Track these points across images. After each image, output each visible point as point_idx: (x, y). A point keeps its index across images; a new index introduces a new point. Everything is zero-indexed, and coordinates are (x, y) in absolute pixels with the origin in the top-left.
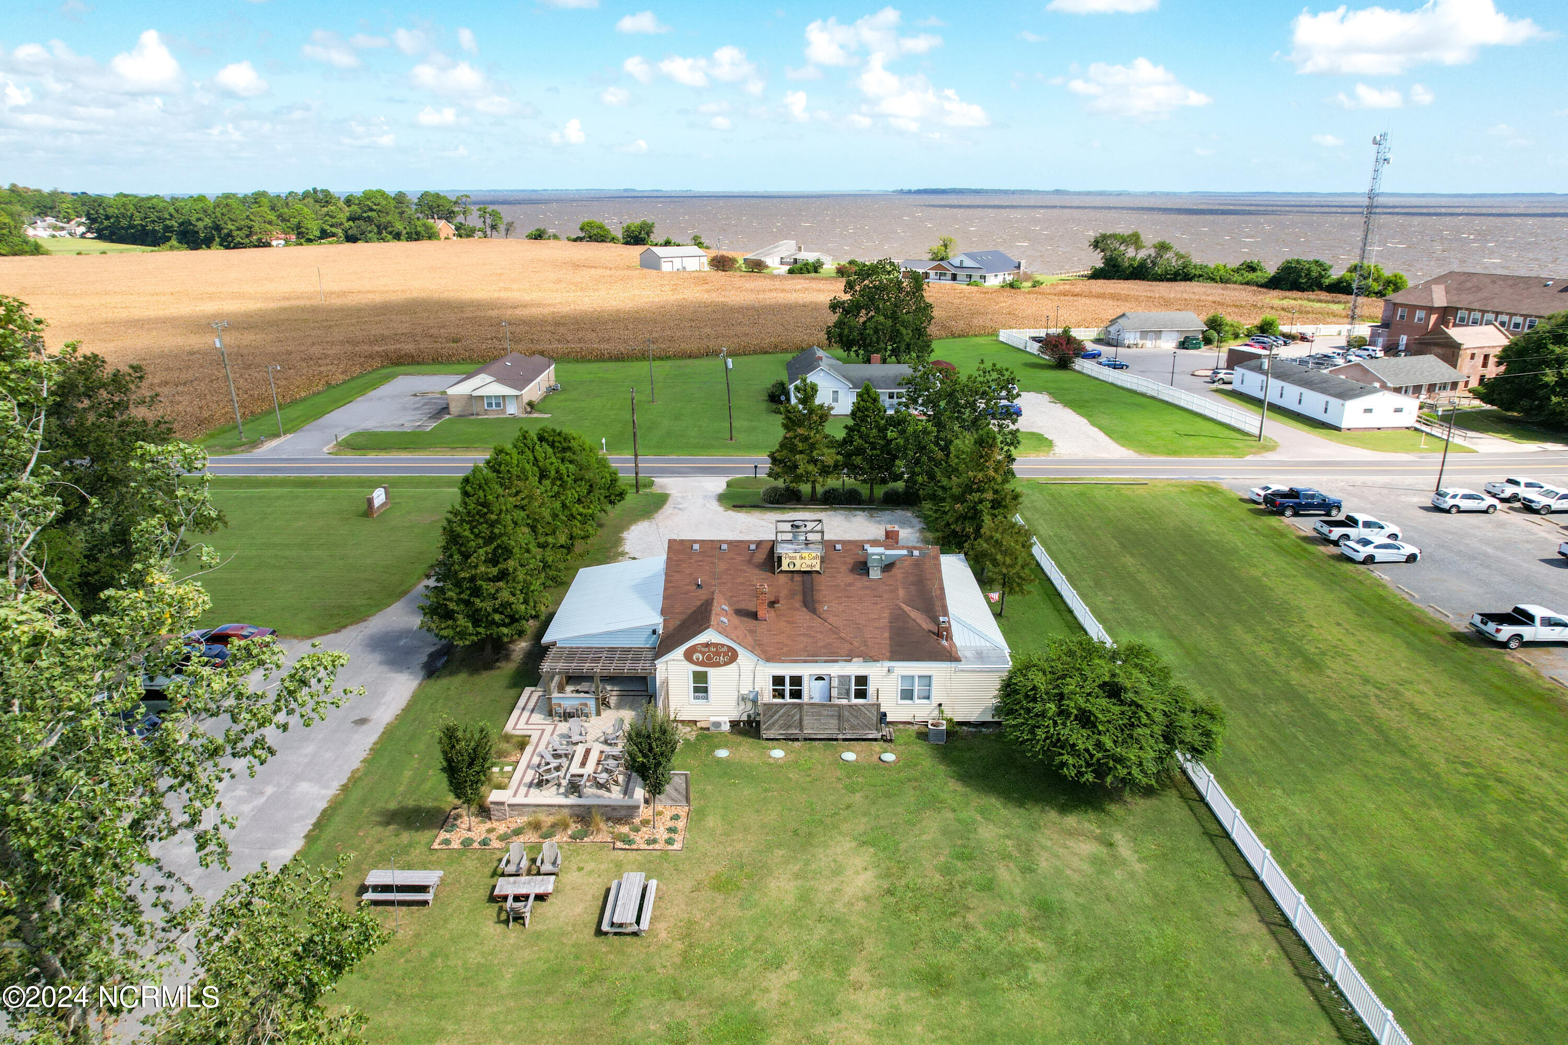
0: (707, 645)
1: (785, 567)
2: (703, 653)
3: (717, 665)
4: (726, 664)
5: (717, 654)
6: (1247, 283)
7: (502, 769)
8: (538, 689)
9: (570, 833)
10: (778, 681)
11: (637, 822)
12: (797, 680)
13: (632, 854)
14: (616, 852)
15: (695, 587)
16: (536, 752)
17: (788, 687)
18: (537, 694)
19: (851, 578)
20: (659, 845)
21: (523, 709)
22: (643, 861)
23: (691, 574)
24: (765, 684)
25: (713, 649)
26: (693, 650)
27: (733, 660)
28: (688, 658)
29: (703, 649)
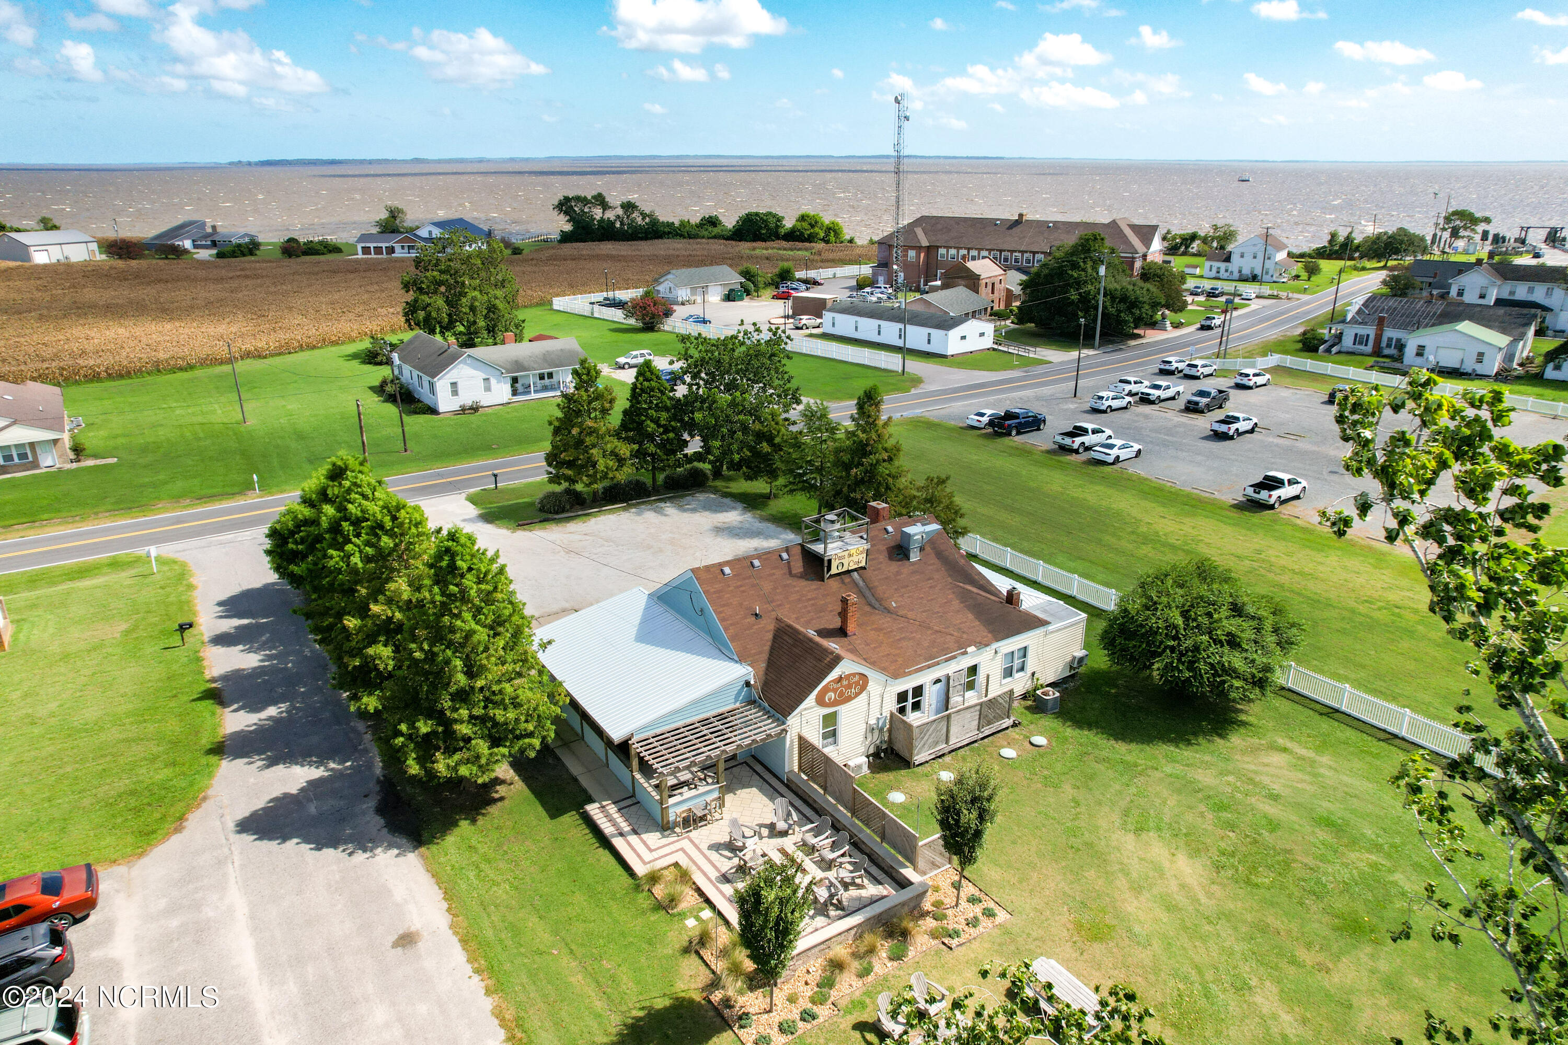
0: (840, 679)
1: (834, 570)
2: (835, 691)
3: (849, 699)
4: (857, 695)
5: (849, 686)
6: (715, 237)
7: (698, 918)
8: (604, 803)
9: (884, 955)
10: (902, 697)
11: (931, 908)
12: (918, 691)
13: (975, 945)
14: (958, 952)
15: (753, 618)
16: (713, 879)
17: (911, 700)
18: (612, 809)
19: (894, 566)
20: (985, 923)
21: (621, 834)
22: (996, 947)
23: (741, 604)
24: (891, 705)
25: (845, 683)
26: (826, 690)
27: (863, 688)
28: (820, 702)
29: (835, 686)
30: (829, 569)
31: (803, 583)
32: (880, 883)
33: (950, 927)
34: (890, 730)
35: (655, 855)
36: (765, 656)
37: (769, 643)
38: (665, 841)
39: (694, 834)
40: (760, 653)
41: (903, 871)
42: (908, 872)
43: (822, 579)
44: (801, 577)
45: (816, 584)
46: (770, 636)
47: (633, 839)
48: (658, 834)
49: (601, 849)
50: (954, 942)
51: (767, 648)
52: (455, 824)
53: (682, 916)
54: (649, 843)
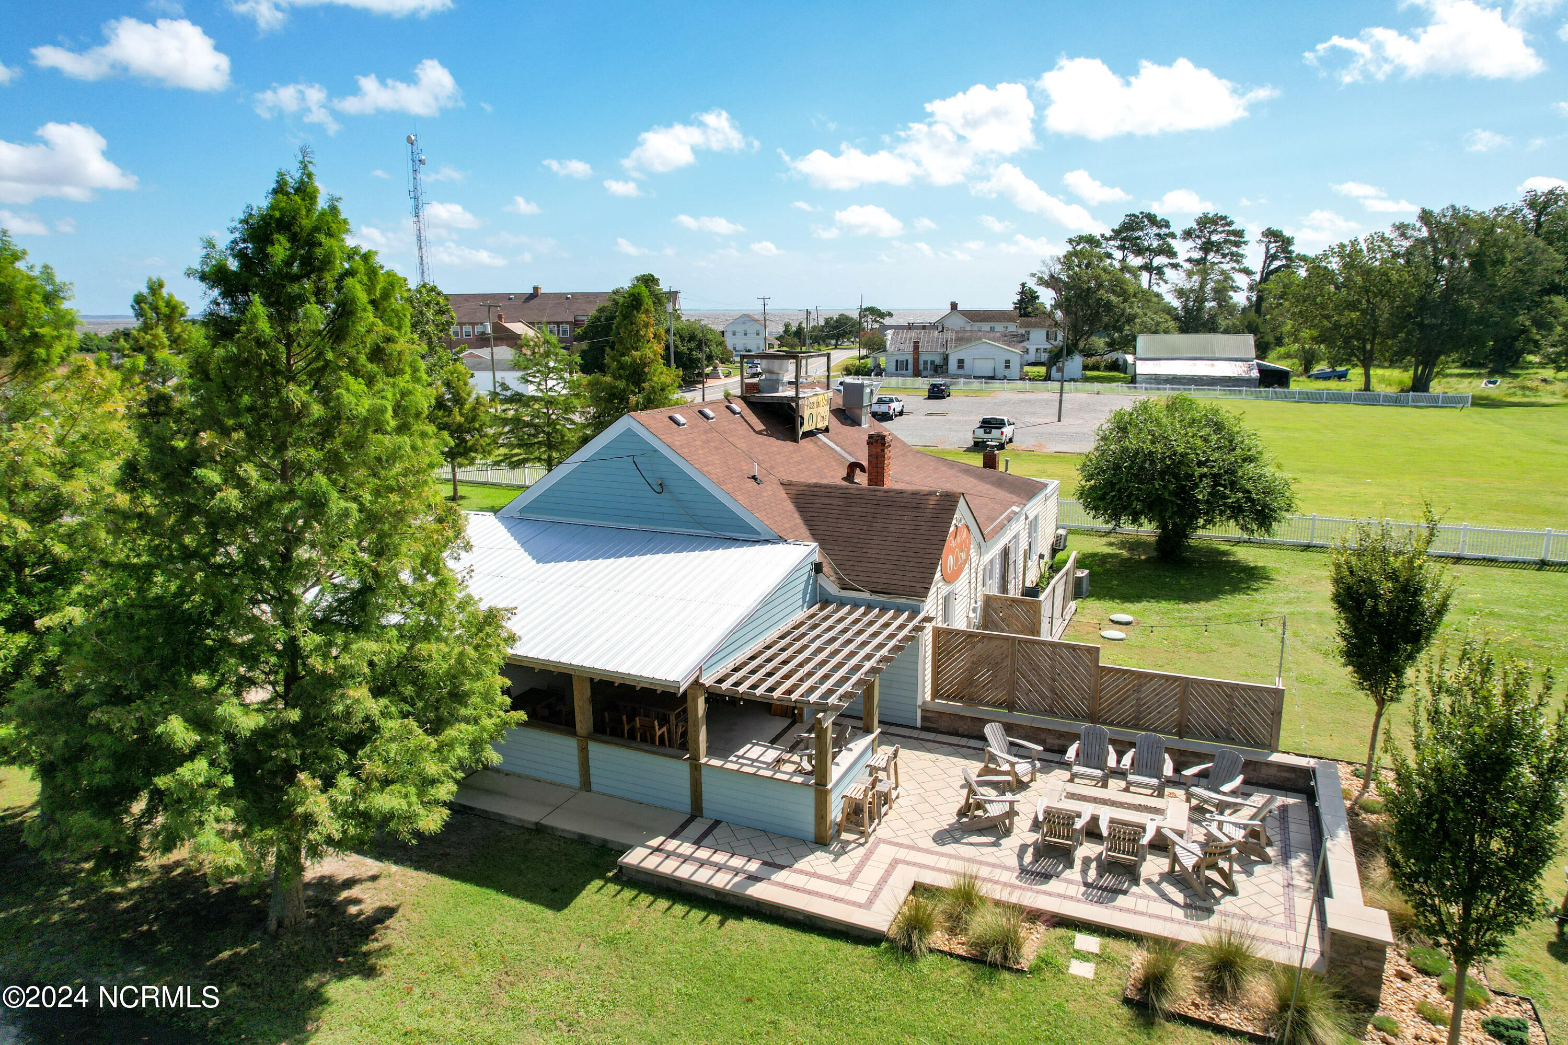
1: (806, 428)
2: (953, 553)
3: (959, 571)
4: (964, 564)
5: (961, 547)
7: (1084, 956)
8: (653, 843)
15: (754, 483)
18: (681, 847)
21: (754, 878)
24: (979, 587)
25: (959, 539)
26: (948, 553)
27: (967, 555)
28: (945, 571)
29: (954, 545)
30: (802, 422)
31: (776, 442)
35: (864, 886)
36: (803, 528)
37: (797, 515)
38: (849, 859)
40: (796, 527)
43: (795, 439)
44: (768, 433)
45: (789, 445)
46: (791, 506)
48: (821, 854)
49: (731, 924)
51: (798, 519)
52: (317, 999)
53: (1051, 964)
54: (823, 872)
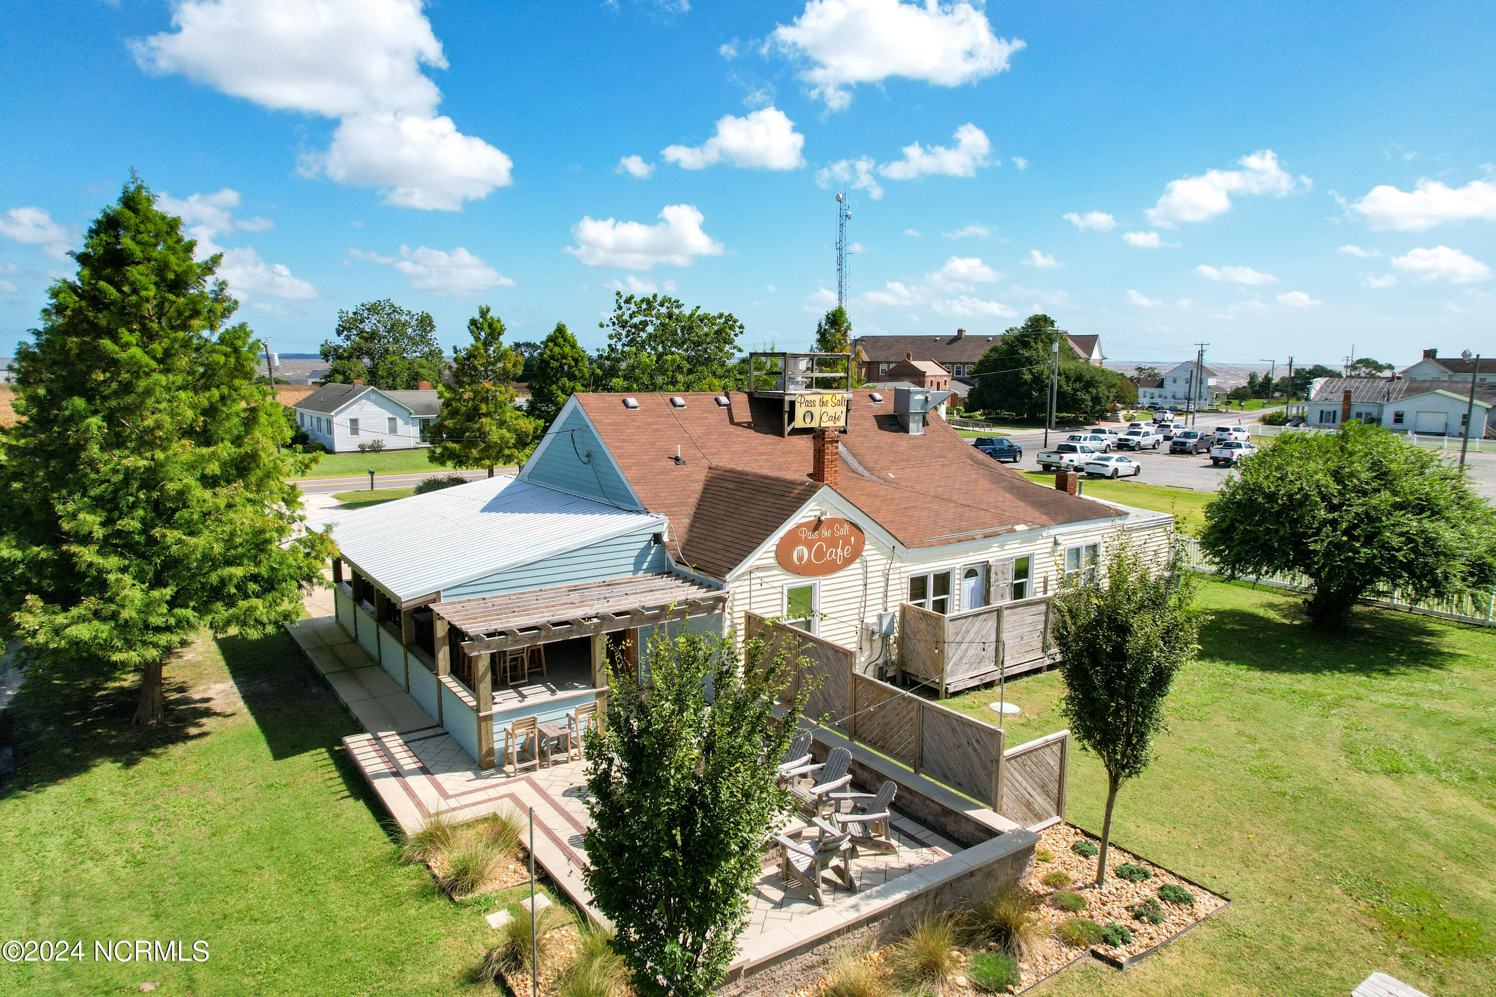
0: (818, 524)
1: (799, 423)
2: (809, 544)
3: (831, 568)
4: (847, 562)
5: (833, 542)
7: (517, 908)
8: (381, 734)
9: (962, 980)
10: (918, 587)
11: (1042, 889)
12: (943, 582)
13: (1172, 958)
14: (1136, 971)
15: (673, 463)
16: (565, 840)
17: (931, 598)
18: (393, 741)
19: (888, 437)
20: (1172, 915)
21: (397, 774)
22: (1222, 964)
23: (653, 444)
24: (900, 595)
25: (826, 533)
26: (791, 540)
27: (856, 553)
28: (784, 560)
29: (811, 536)
30: (792, 418)
31: (751, 433)
32: (923, 844)
33: (1101, 921)
34: (901, 641)
35: (453, 803)
36: (690, 510)
37: (698, 496)
38: (480, 783)
39: (540, 775)
40: (682, 504)
41: (972, 813)
42: (984, 815)
43: (781, 434)
44: (749, 426)
45: (770, 438)
46: (699, 487)
47: (419, 783)
48: (470, 775)
50: (1121, 953)
51: (694, 500)
53: (486, 906)
54: (445, 786)
